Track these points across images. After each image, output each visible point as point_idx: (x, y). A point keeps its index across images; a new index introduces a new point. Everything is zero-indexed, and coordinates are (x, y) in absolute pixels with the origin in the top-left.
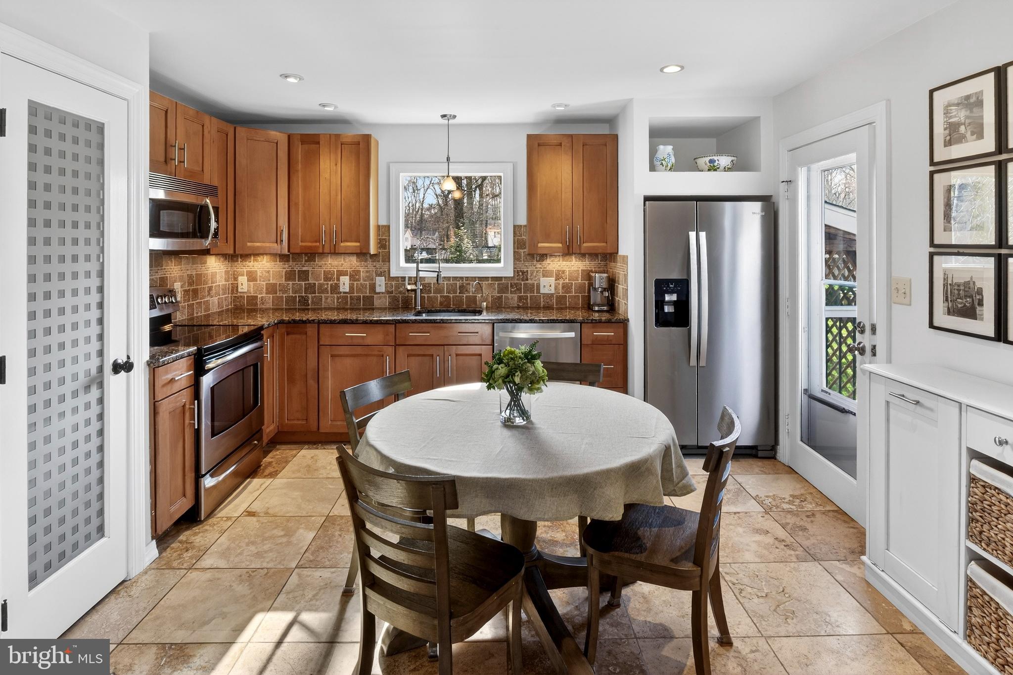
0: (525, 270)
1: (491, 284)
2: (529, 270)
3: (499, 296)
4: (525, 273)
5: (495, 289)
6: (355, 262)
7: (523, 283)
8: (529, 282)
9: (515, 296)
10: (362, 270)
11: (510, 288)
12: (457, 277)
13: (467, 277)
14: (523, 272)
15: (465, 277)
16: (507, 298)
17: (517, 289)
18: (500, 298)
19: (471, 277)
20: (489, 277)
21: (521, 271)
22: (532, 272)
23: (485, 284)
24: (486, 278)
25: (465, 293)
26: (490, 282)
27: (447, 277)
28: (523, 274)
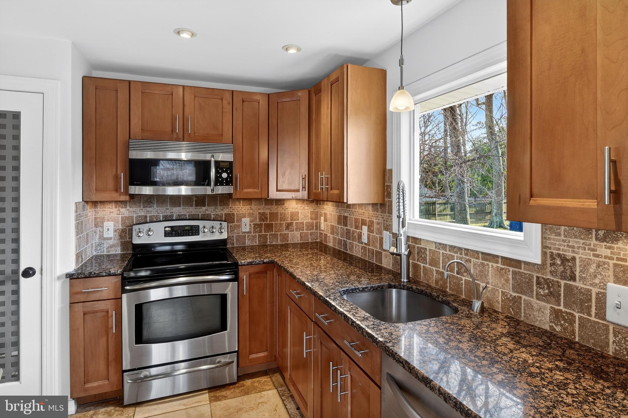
0: (569, 255)
1: (502, 269)
2: (577, 256)
3: (515, 297)
4: (568, 260)
5: (507, 281)
6: (371, 210)
7: (563, 282)
8: (578, 284)
9: (547, 307)
10: (375, 221)
11: (535, 288)
12: (455, 247)
13: (467, 250)
14: (564, 260)
15: (465, 249)
16: (529, 305)
17: (551, 294)
18: (516, 301)
19: (473, 251)
20: (498, 256)
21: (559, 255)
22: (586, 264)
23: (492, 266)
24: (493, 258)
25: (465, 274)
26: (500, 265)
27: (443, 244)
28: (563, 263)
